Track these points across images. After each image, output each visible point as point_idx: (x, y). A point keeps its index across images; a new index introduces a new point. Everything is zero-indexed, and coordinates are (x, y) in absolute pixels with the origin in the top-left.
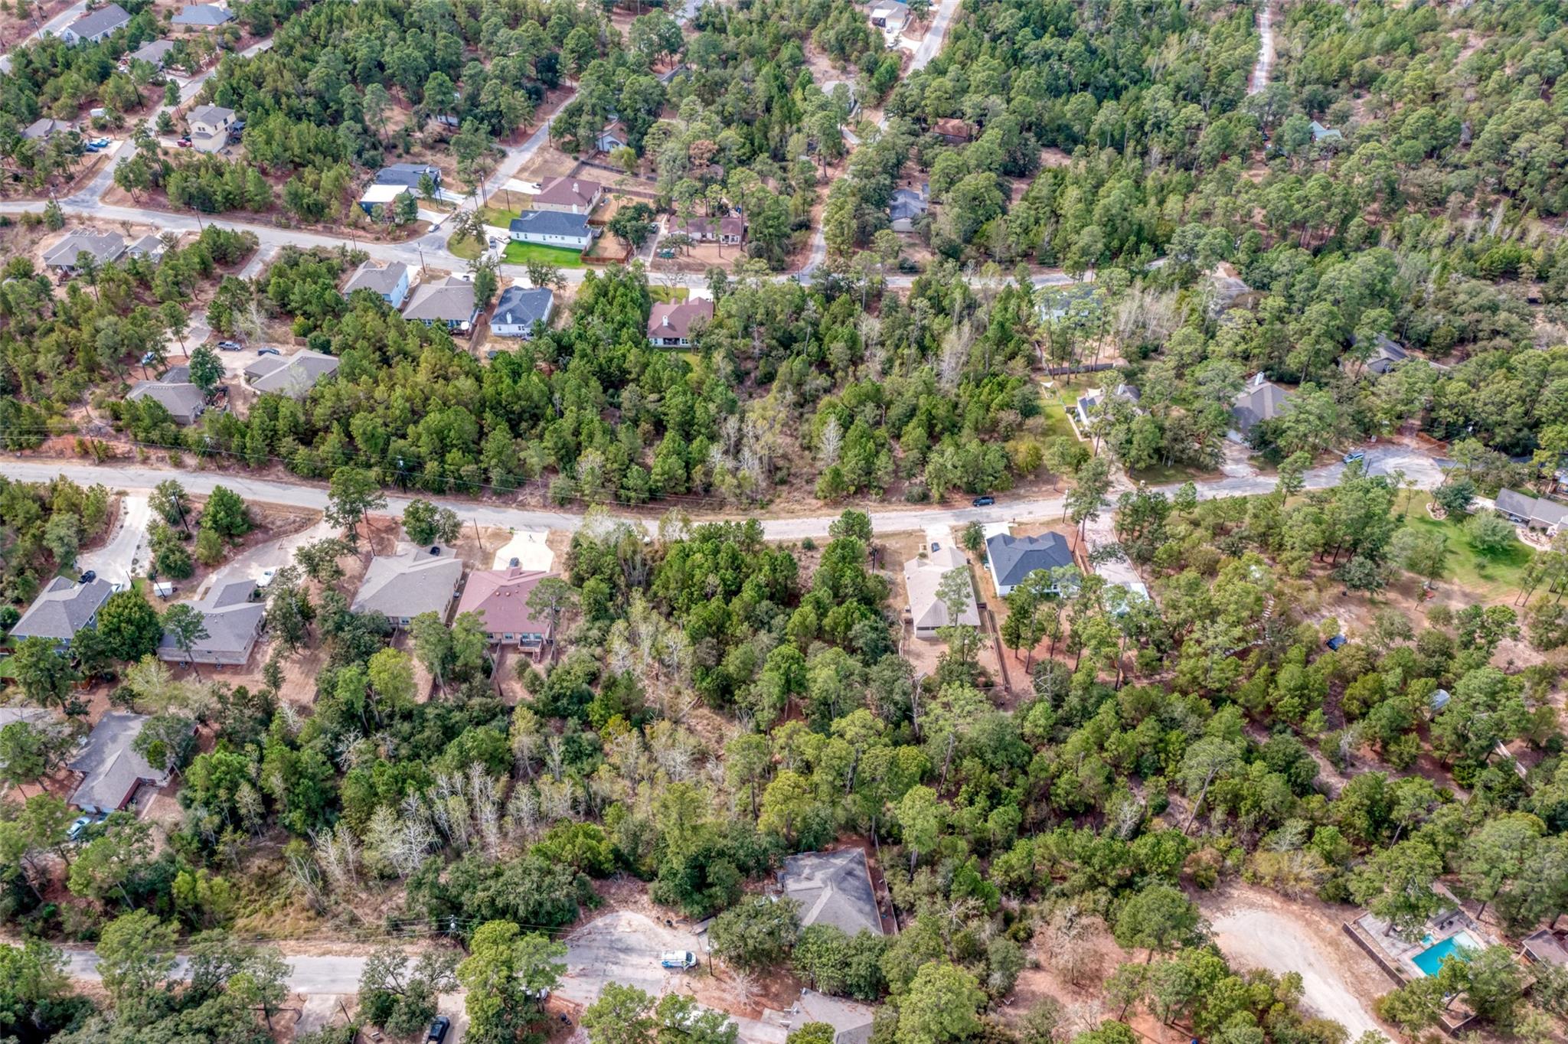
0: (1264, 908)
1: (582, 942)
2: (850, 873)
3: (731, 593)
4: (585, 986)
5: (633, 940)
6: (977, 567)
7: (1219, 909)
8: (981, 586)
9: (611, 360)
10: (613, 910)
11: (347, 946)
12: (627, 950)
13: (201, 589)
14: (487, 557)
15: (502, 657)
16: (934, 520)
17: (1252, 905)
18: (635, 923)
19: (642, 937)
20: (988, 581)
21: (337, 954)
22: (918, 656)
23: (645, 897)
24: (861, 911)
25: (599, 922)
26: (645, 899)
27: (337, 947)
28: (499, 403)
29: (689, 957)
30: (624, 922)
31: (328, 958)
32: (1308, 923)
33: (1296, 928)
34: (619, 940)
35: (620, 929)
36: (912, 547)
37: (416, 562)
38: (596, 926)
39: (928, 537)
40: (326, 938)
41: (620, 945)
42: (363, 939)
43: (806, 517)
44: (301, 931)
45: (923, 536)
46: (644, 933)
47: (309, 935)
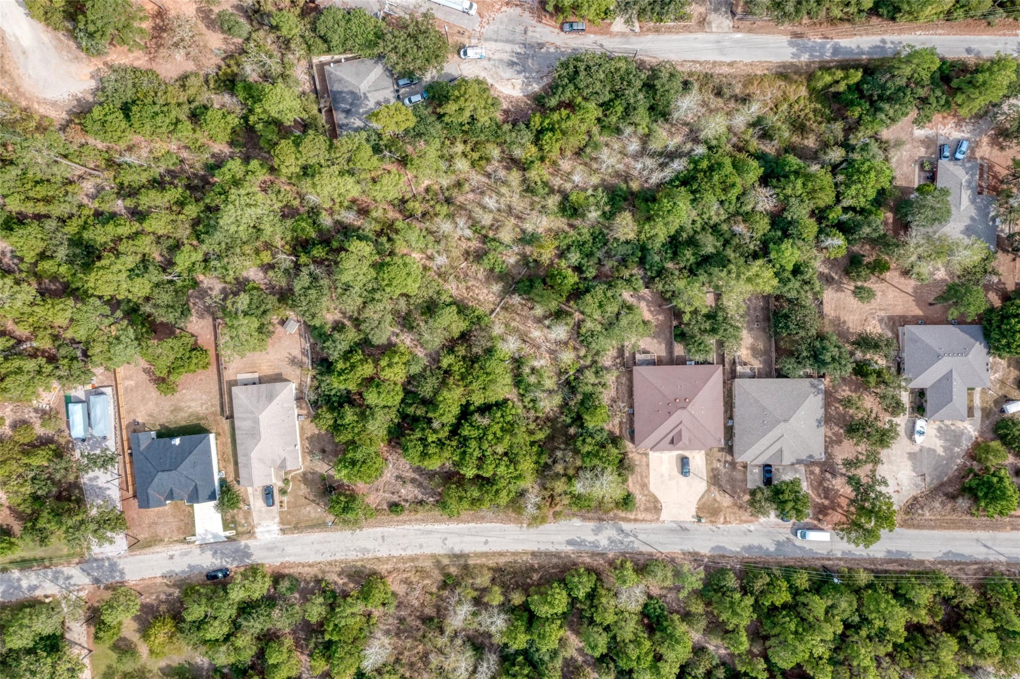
0: (45, 102)
1: (546, 70)
2: (348, 112)
4: (538, 36)
5: (509, 73)
6: (231, 478)
7: (79, 100)
8: (229, 450)
10: (527, 96)
11: (718, 70)
12: (512, 64)
13: (978, 414)
14: (714, 479)
15: (670, 350)
16: (270, 548)
17: (54, 104)
18: (510, 87)
19: (502, 74)
20: (222, 458)
21: (721, 64)
23: (505, 107)
24: (340, 81)
25: (536, 88)
27: (726, 70)
29: (465, 53)
30: (518, 87)
31: (728, 60)
32: (17, 89)
33: (27, 85)
34: (519, 72)
35: (520, 81)
36: (294, 505)
37: (781, 451)
38: (538, 83)
39: (277, 520)
40: (735, 77)
41: (518, 68)
42: (708, 77)
43: (402, 559)
44: (756, 83)
45: (282, 522)
46: (502, 79)
47: (749, 80)
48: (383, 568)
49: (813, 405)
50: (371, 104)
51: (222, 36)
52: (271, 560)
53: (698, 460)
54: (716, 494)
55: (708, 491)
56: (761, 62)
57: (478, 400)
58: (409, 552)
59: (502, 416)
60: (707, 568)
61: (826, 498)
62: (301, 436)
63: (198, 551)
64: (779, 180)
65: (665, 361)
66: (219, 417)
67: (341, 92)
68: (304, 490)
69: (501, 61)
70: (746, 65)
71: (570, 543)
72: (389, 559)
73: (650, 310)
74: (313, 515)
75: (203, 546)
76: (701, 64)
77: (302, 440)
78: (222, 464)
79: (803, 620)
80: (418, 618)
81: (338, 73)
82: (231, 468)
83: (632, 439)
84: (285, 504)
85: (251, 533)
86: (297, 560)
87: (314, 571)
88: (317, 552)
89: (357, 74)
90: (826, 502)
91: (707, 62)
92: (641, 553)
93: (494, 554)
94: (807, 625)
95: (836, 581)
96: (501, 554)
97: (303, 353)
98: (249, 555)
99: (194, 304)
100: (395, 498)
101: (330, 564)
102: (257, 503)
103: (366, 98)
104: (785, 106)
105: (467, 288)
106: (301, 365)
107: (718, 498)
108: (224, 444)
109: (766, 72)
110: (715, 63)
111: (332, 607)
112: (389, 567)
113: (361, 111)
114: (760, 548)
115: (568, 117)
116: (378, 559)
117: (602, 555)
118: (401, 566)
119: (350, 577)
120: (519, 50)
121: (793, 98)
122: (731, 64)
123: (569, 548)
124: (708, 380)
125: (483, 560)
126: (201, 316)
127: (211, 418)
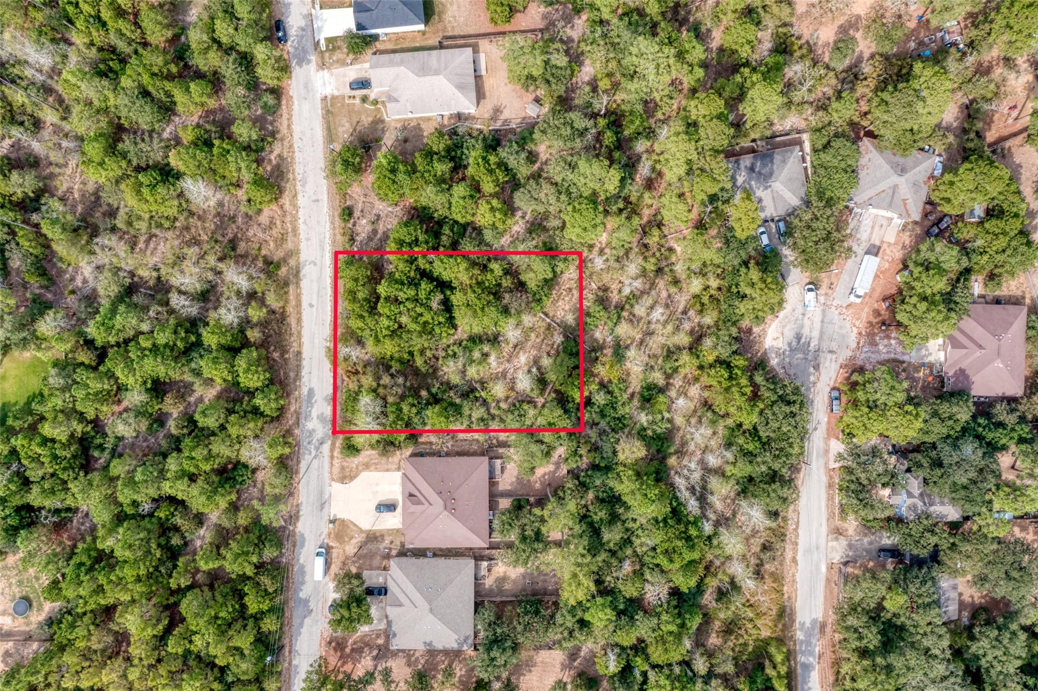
1: (792, 372)
2: (752, 169)
3: (443, 285)
4: (827, 364)
5: (789, 334)
6: (379, 46)
8: (406, 45)
9: (55, 457)
10: (765, 353)
11: (789, 547)
12: (798, 337)
14: (373, 537)
16: (307, 86)
18: (775, 336)
19: (788, 327)
20: (399, 37)
21: (795, 551)
22: (497, 111)
24: (784, 161)
25: (774, 362)
26: (756, 330)
27: (789, 555)
28: (149, 576)
29: (810, 290)
30: (775, 343)
31: (799, 558)
34: (790, 344)
35: (780, 345)
36: (351, 111)
37: (401, 605)
38: (778, 364)
39: (336, 93)
40: (781, 565)
41: (794, 343)
42: (782, 537)
43: (295, 219)
44: (775, 585)
45: (334, 98)
46: (784, 327)
47: (778, 578)
48: (286, 200)
49: (447, 639)
50: (759, 193)
51: (831, 41)
52: (295, 86)
53: (393, 521)
54: (358, 539)
55: (361, 531)
56: (796, 591)
57: (457, 298)
58: (302, 228)
59: (440, 323)
60: (284, 528)
61: (353, 650)
62: (421, 118)
63: (305, 12)
64: (676, 607)
65: (494, 488)
66: (441, 34)
67: (772, 162)
68: (367, 120)
69: (802, 326)
70: (794, 575)
71: (311, 392)
72: (295, 207)
73: (545, 474)
74: (341, 129)
75: (310, 18)
76: (796, 529)
77: (417, 119)
78: (394, 37)
79: (229, 625)
80: (236, 236)
81: (792, 159)
82: (390, 46)
83: (414, 455)
84: (352, 101)
85: (322, 65)
86: (295, 113)
87: (284, 129)
88: (303, 133)
89: (790, 180)
90: (348, 650)
91: (797, 536)
92: (298, 462)
93: (299, 313)
94: (224, 629)
95: (269, 659)
96: (299, 320)
97: (506, 121)
98: (300, 64)
99: (557, 10)
100: (357, 214)
101: (291, 146)
102: (353, 72)
103: (766, 188)
104: (751, 615)
105: (570, 289)
106: (494, 118)
107: (354, 541)
108: (414, 39)
109: (786, 596)
110: (797, 544)
111: (247, 148)
112: (287, 207)
113: (753, 183)
114: (303, 583)
115: (743, 394)
116: (295, 196)
117: (297, 423)
118: (288, 219)
119: (278, 166)
120: (812, 345)
121: (759, 623)
122: (794, 560)
123: (305, 391)
124: (474, 533)
125: (293, 303)
126: (544, 17)
127: (440, 26)
